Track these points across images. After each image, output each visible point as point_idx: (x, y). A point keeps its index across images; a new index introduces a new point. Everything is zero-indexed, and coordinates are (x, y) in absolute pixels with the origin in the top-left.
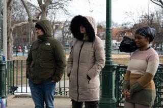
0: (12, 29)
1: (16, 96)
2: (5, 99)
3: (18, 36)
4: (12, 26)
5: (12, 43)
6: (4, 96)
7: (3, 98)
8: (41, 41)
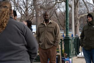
0: (79, 18)
1: (78, 57)
2: (71, 59)
6: (71, 57)
7: (70, 58)
8: (90, 25)
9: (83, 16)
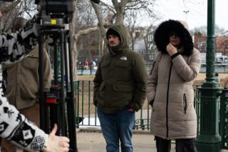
0: (76, 38)
1: (82, 131)
3: (84, 47)
4: (76, 33)
5: (76, 57)
8: (114, 54)
9: (86, 31)
